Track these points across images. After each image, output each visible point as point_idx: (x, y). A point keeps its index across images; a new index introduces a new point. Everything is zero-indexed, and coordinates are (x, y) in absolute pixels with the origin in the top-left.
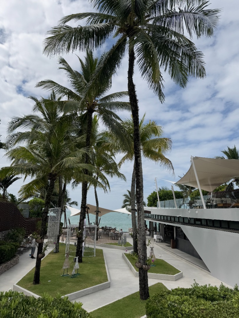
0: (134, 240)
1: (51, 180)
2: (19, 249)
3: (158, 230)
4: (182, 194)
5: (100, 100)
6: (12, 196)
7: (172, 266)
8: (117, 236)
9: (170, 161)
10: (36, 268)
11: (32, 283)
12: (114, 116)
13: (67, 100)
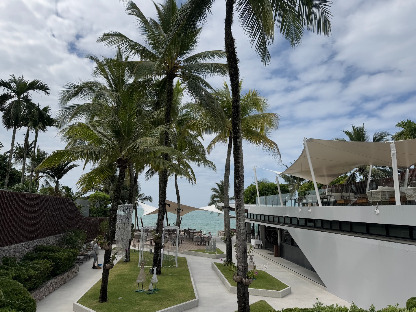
0: (227, 245)
1: (121, 168)
2: (78, 257)
3: (256, 234)
4: (287, 187)
5: (184, 61)
6: (68, 189)
7: (277, 280)
8: (204, 241)
9: (276, 145)
10: (102, 282)
11: (98, 300)
12: (202, 83)
13: (139, 60)
